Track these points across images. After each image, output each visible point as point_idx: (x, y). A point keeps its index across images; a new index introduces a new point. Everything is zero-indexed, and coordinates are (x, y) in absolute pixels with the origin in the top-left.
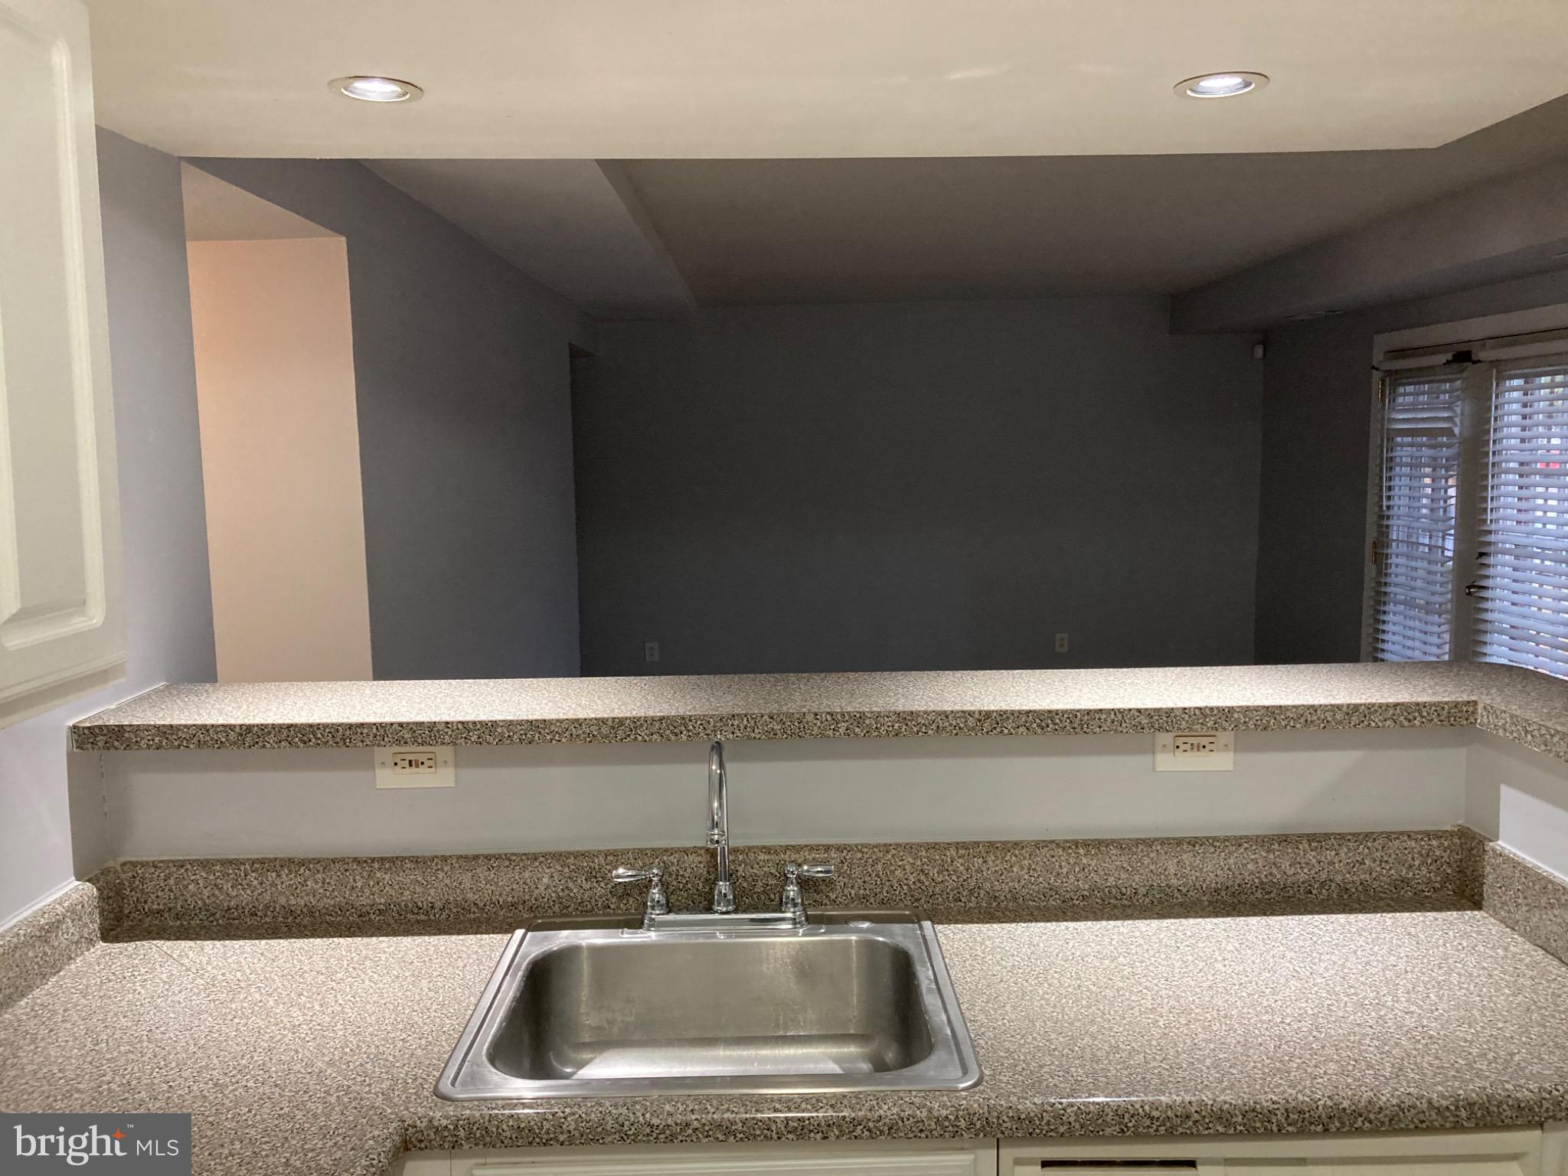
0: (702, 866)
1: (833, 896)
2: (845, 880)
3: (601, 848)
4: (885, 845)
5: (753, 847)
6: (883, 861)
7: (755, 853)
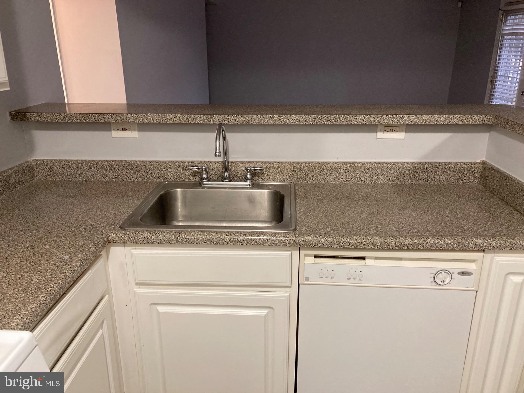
0: (220, 167)
1: (264, 178)
2: (268, 173)
3: (187, 160)
4: (282, 162)
5: (238, 162)
6: (280, 167)
7: (238, 163)
